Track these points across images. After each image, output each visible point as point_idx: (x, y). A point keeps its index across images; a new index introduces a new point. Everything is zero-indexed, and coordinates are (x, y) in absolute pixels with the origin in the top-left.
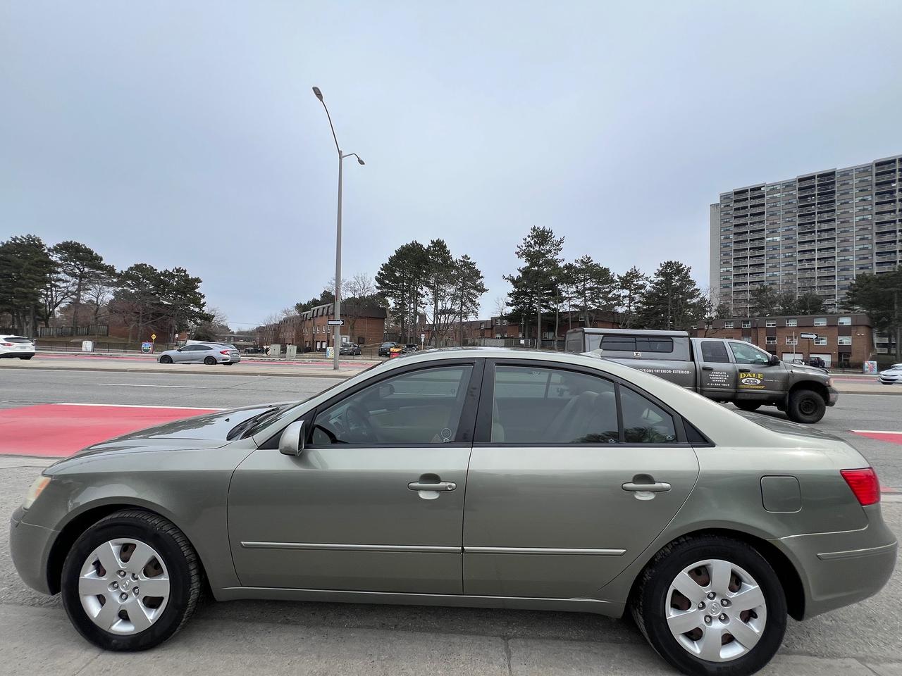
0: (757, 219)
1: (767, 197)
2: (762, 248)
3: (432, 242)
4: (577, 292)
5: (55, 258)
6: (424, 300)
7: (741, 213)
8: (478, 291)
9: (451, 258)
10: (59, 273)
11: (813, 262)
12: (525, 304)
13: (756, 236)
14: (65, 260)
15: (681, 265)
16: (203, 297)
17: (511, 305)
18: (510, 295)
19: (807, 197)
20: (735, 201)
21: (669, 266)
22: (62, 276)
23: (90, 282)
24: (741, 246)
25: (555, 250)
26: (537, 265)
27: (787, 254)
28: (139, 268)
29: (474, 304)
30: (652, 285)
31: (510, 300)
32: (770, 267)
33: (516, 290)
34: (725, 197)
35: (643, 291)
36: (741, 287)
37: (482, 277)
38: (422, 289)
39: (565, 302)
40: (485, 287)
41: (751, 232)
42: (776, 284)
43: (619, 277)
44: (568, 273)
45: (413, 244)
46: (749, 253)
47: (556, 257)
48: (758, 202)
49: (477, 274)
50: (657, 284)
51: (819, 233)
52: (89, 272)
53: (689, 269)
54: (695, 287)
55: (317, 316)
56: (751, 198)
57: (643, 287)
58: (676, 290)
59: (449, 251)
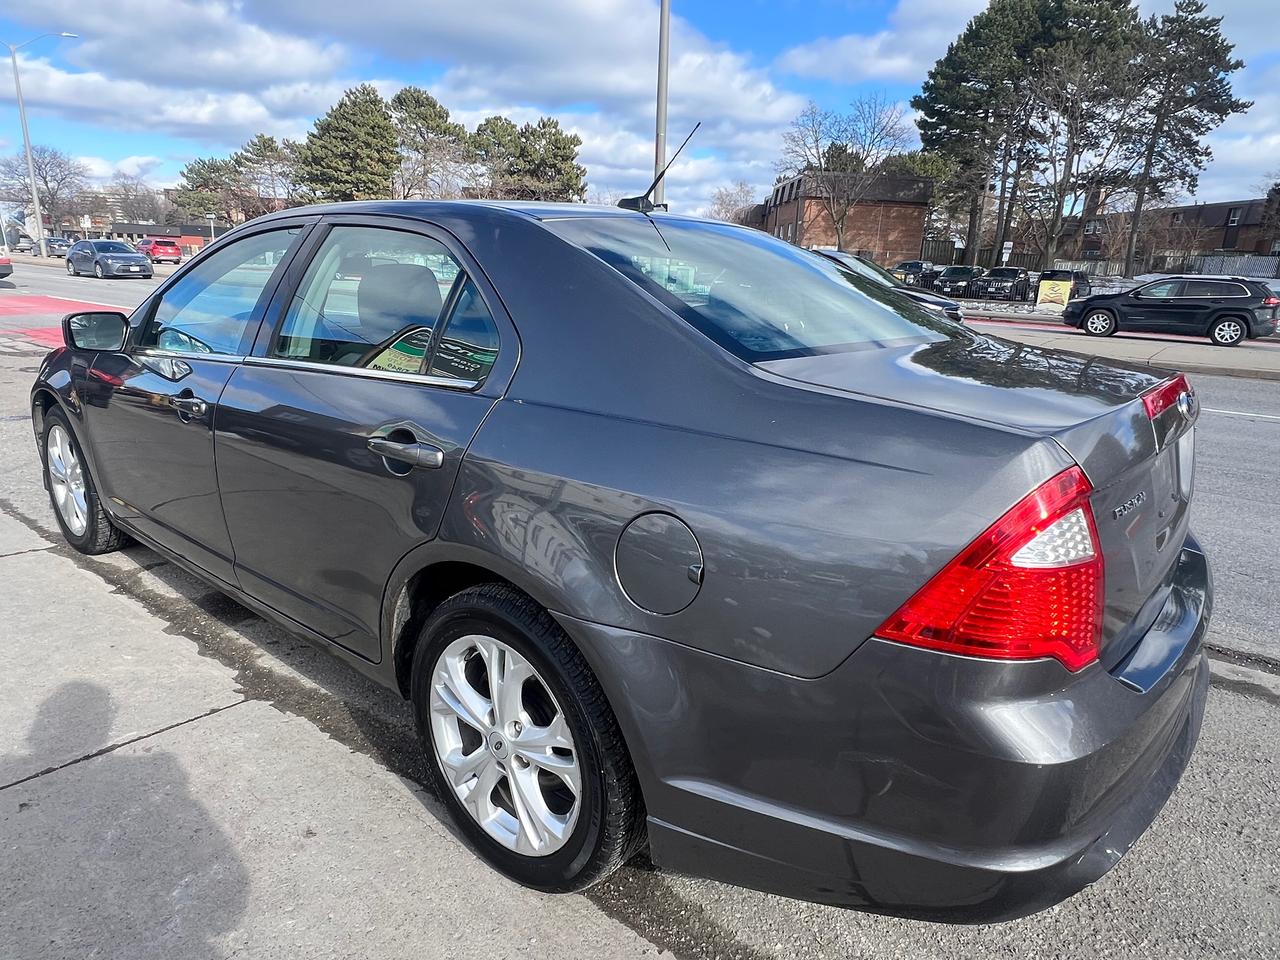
6: (1043, 150)
8: (1211, 110)
9: (1135, 17)
16: (583, 173)
28: (491, 123)
29: (1193, 153)
37: (1239, 64)
38: (1044, 118)
49: (1219, 56)
52: (433, 140)
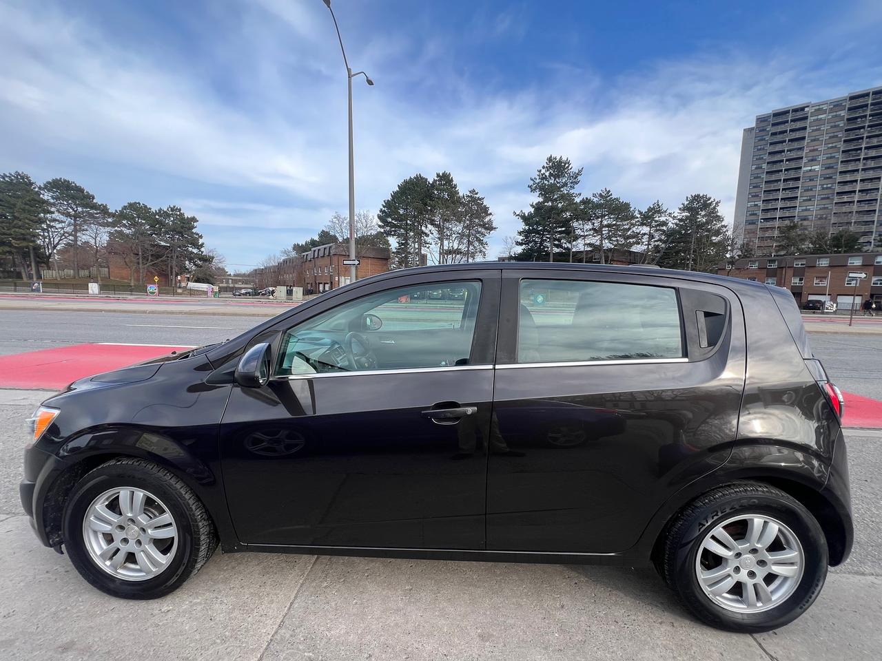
0: (796, 145)
1: (811, 119)
2: (798, 179)
3: (438, 175)
4: (594, 229)
5: (46, 196)
6: (428, 239)
7: (779, 138)
8: (486, 229)
9: (458, 193)
10: (53, 213)
11: (853, 195)
12: (536, 243)
13: (793, 165)
14: (57, 198)
15: (710, 199)
16: (201, 237)
17: (521, 244)
18: (520, 233)
19: (856, 118)
20: (774, 125)
21: (696, 200)
22: (56, 215)
23: (85, 221)
24: (774, 177)
25: (572, 183)
26: (552, 201)
27: (825, 186)
28: (132, 206)
29: (482, 244)
30: (676, 221)
31: (520, 238)
32: (804, 201)
33: (527, 228)
34: (761, 120)
35: (664, 228)
36: (768, 223)
37: (491, 214)
38: (426, 227)
39: (579, 241)
40: (494, 225)
41: (787, 160)
42: (808, 219)
43: (640, 213)
44: (584, 208)
45: (416, 178)
46: (781, 186)
47: (572, 191)
48: (799, 125)
49: (485, 210)
50: (680, 220)
51: (864, 161)
52: (83, 212)
53: (717, 203)
54: (723, 224)
55: (318, 257)
56: (792, 121)
57: (664, 224)
58: (700, 226)
59: (455, 185)
